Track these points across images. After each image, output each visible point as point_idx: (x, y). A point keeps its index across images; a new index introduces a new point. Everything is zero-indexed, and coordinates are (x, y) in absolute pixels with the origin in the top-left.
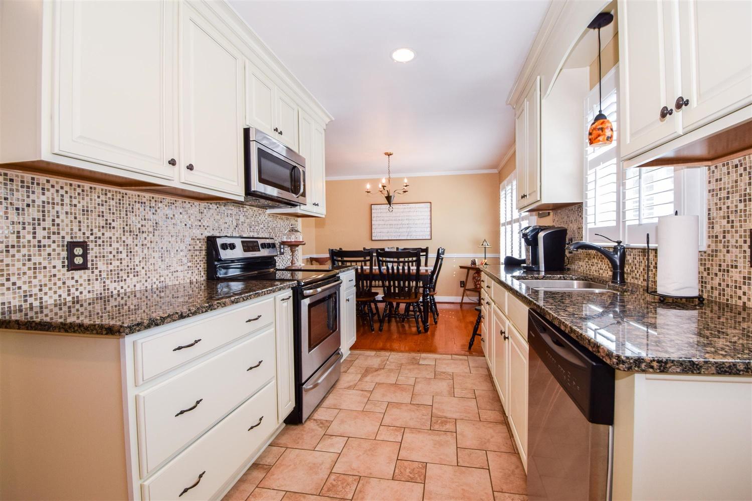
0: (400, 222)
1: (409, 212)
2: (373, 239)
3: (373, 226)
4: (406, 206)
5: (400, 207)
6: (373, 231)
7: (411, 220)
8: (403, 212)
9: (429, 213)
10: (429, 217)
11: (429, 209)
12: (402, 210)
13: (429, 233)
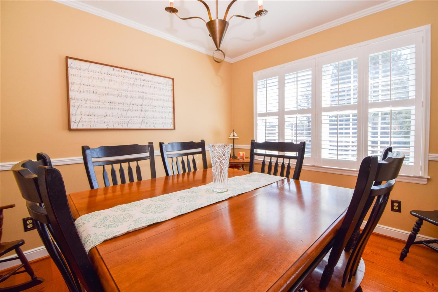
0: (128, 100)
1: (143, 86)
2: (72, 128)
3: (72, 102)
4: (138, 75)
5: (126, 75)
6: (72, 111)
7: (146, 99)
8: (133, 85)
9: (171, 93)
10: (171, 99)
11: (171, 88)
12: (131, 81)
13: (171, 121)
